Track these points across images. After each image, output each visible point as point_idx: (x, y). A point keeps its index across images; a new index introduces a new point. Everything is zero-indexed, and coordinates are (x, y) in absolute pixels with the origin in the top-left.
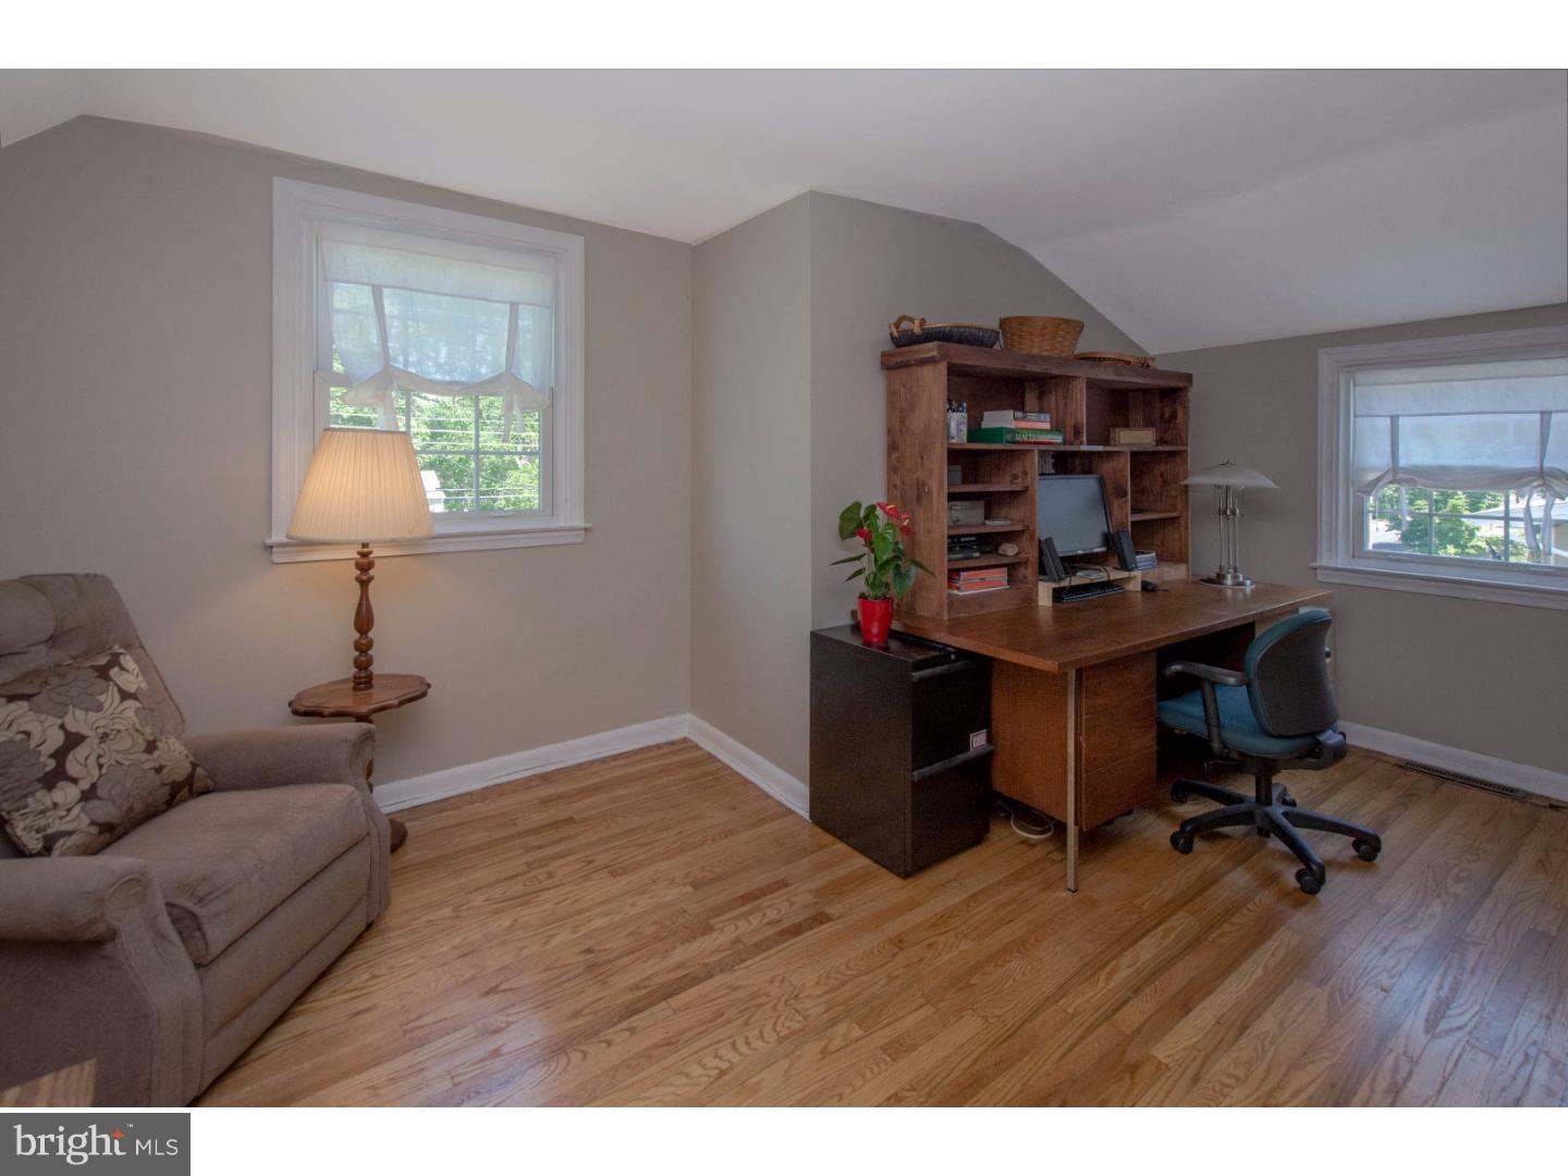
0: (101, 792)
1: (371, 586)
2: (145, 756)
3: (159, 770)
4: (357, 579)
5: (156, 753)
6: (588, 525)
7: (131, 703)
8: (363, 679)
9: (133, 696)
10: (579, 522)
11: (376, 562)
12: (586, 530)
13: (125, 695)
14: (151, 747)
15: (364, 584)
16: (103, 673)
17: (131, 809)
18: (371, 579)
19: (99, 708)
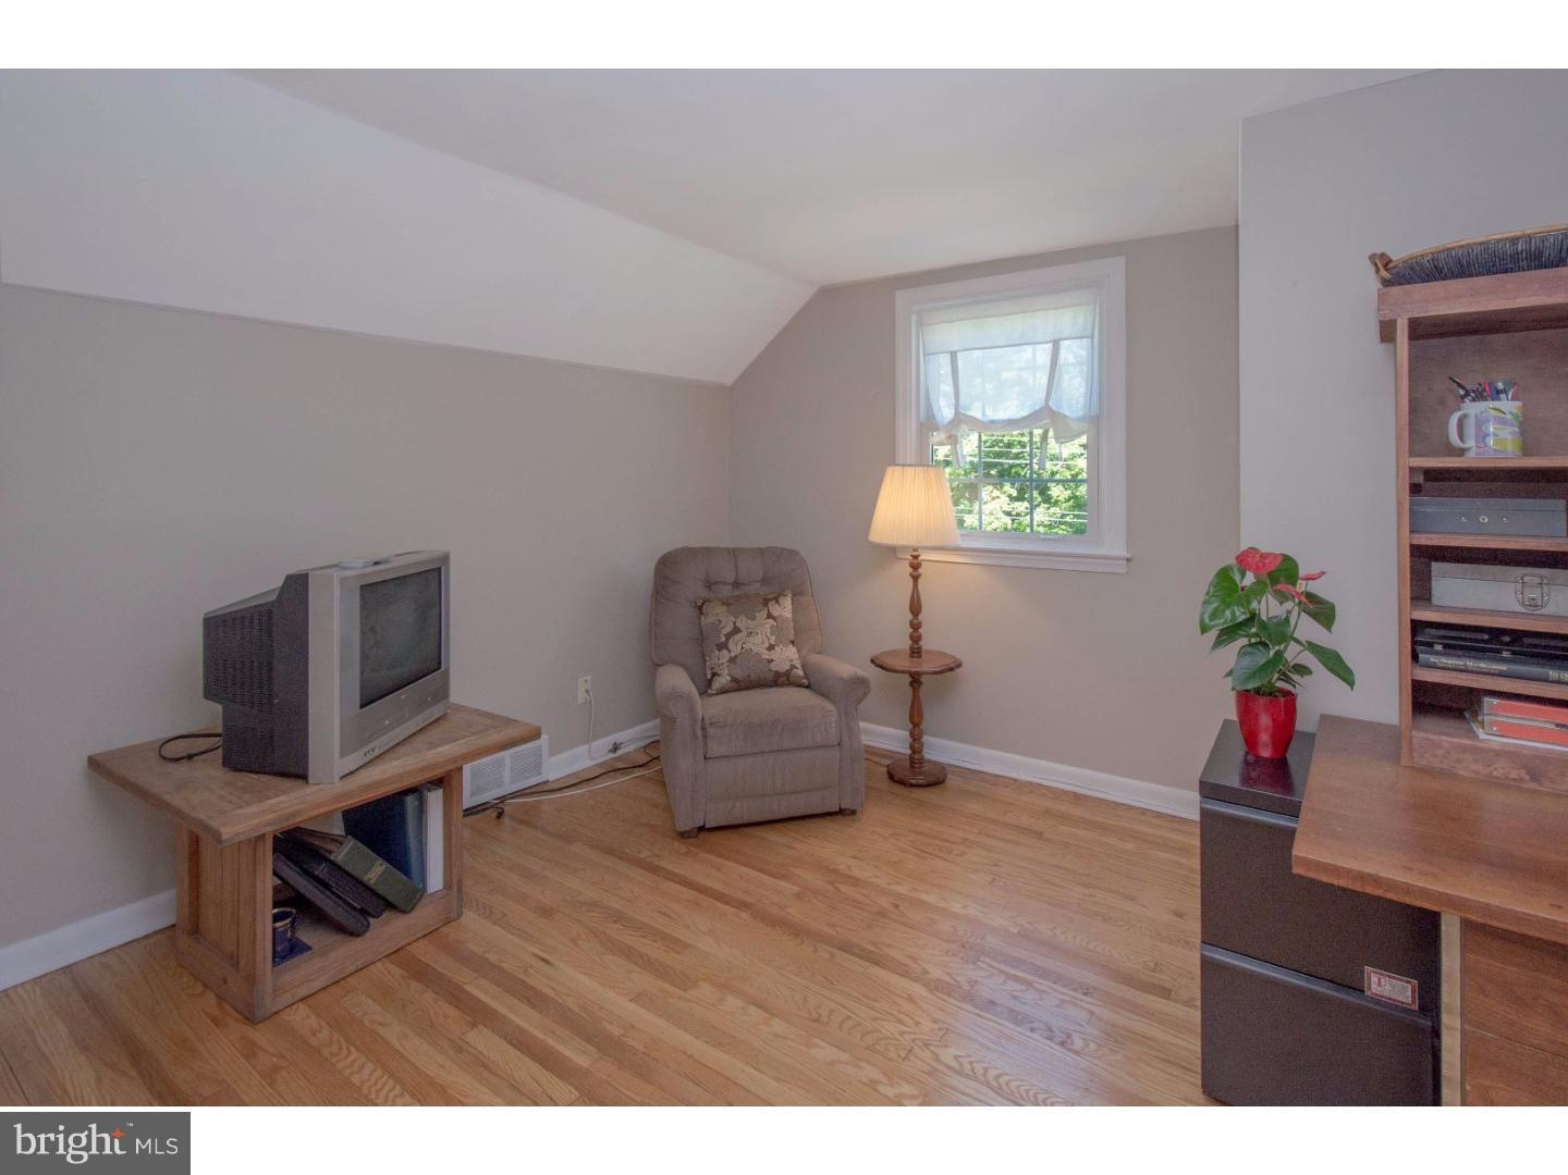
0: (738, 661)
1: (920, 580)
2: (765, 651)
3: (770, 661)
4: (911, 575)
5: (773, 652)
6: (1129, 556)
7: (771, 621)
8: (916, 652)
9: (775, 619)
10: (1122, 552)
11: (923, 563)
12: (1128, 560)
13: (770, 616)
14: (771, 648)
15: (915, 578)
16: (766, 602)
17: (749, 676)
18: (919, 576)
19: (753, 619)
